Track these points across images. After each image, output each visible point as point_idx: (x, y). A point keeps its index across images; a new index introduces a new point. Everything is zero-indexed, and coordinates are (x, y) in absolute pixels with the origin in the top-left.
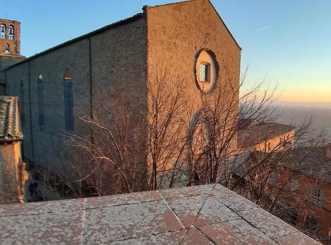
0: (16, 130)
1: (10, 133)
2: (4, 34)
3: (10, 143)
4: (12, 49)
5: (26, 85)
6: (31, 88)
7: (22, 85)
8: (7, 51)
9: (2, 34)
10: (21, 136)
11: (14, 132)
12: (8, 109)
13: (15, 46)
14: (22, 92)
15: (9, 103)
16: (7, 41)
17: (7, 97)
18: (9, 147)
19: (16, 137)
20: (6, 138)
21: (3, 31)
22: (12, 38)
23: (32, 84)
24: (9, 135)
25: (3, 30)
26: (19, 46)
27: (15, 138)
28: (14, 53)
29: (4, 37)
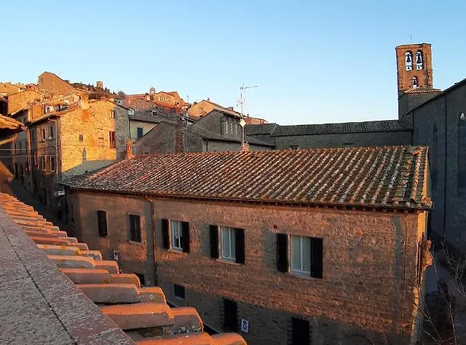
0: (423, 194)
1: (414, 198)
2: (410, 64)
3: (413, 211)
4: (421, 82)
5: (441, 130)
6: (448, 133)
7: (435, 130)
8: (415, 86)
9: (407, 64)
10: (430, 204)
11: (420, 196)
12: (414, 163)
13: (425, 77)
14: (435, 139)
15: (416, 155)
16: (414, 73)
17: (414, 147)
18: (410, 216)
19: (422, 204)
20: (408, 204)
21: (408, 61)
22: (421, 68)
23: (449, 127)
24: (412, 201)
25: (408, 59)
26: (431, 77)
27: (420, 205)
28: (425, 87)
29: (411, 68)
